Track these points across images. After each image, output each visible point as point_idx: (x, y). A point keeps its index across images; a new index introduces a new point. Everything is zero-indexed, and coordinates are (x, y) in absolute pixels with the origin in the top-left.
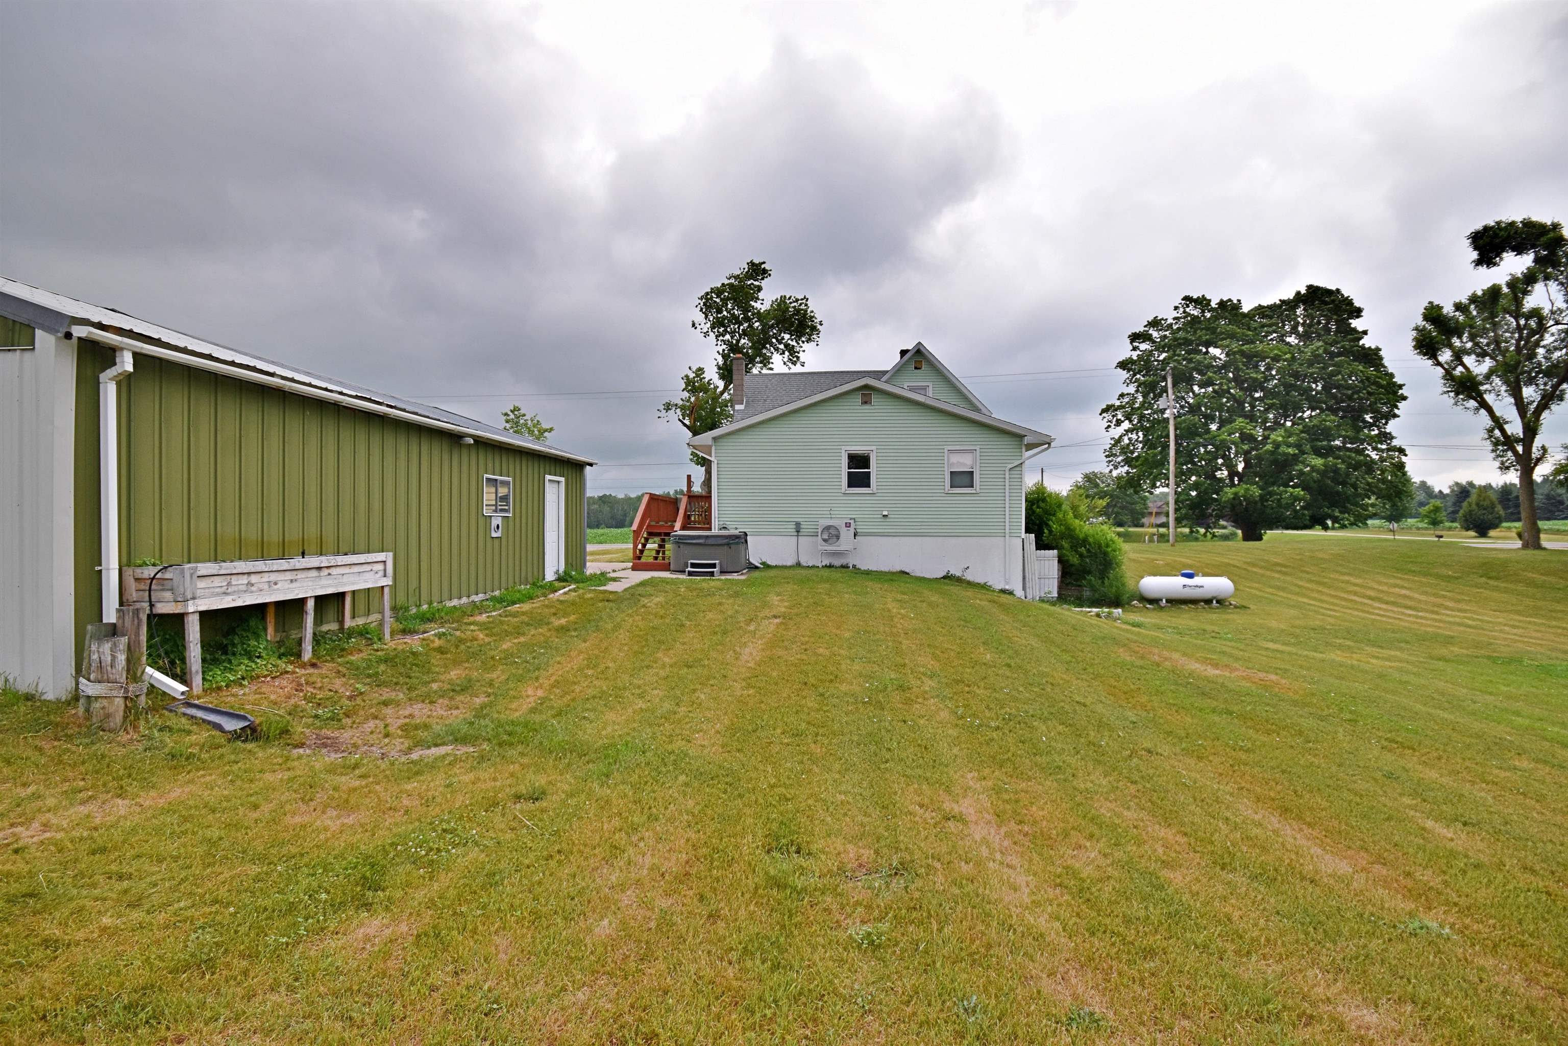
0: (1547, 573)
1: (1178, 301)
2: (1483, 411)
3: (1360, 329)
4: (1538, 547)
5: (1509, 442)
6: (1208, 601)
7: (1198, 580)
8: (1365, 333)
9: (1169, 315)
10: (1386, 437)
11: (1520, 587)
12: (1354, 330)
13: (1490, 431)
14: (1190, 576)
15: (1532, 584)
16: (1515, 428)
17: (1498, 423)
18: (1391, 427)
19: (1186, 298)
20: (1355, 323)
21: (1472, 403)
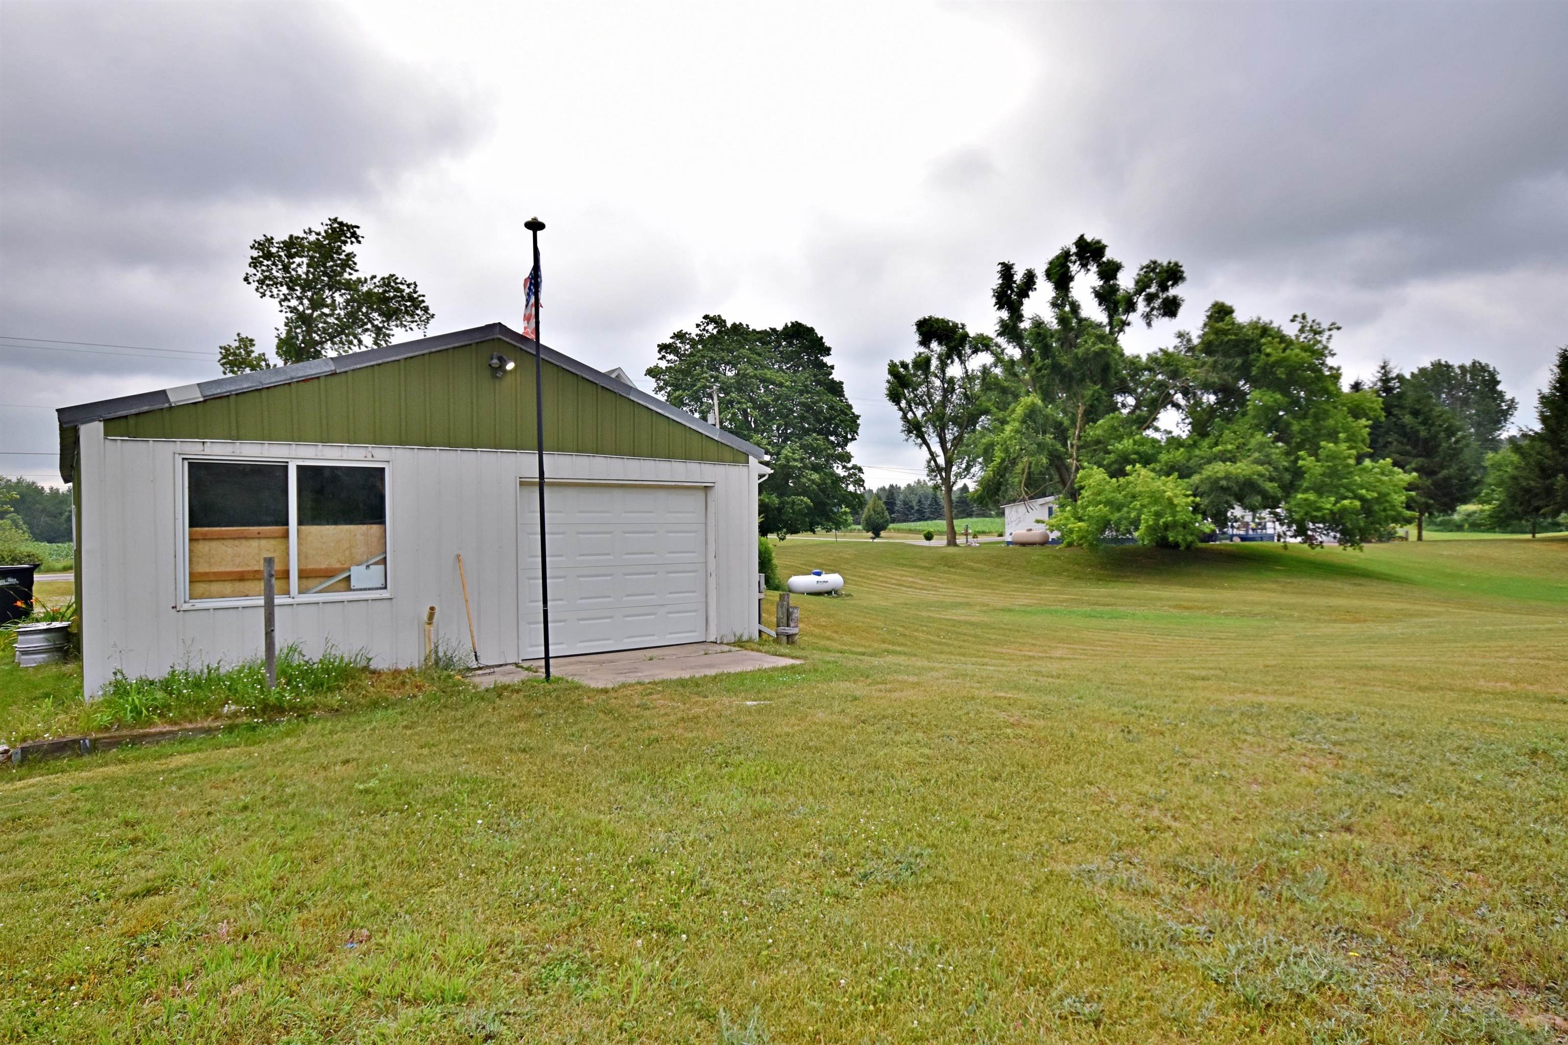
0: (979, 562)
1: (699, 320)
2: (924, 447)
3: (829, 364)
4: (955, 545)
5: (938, 469)
6: (829, 593)
7: (824, 577)
8: (832, 367)
9: (694, 332)
10: (847, 458)
11: (967, 572)
12: (825, 365)
13: (929, 462)
14: (819, 574)
15: (972, 569)
16: (941, 461)
17: (933, 456)
18: (851, 448)
19: (706, 317)
20: (827, 360)
21: (919, 441)
